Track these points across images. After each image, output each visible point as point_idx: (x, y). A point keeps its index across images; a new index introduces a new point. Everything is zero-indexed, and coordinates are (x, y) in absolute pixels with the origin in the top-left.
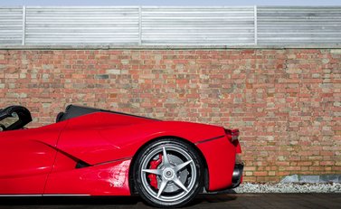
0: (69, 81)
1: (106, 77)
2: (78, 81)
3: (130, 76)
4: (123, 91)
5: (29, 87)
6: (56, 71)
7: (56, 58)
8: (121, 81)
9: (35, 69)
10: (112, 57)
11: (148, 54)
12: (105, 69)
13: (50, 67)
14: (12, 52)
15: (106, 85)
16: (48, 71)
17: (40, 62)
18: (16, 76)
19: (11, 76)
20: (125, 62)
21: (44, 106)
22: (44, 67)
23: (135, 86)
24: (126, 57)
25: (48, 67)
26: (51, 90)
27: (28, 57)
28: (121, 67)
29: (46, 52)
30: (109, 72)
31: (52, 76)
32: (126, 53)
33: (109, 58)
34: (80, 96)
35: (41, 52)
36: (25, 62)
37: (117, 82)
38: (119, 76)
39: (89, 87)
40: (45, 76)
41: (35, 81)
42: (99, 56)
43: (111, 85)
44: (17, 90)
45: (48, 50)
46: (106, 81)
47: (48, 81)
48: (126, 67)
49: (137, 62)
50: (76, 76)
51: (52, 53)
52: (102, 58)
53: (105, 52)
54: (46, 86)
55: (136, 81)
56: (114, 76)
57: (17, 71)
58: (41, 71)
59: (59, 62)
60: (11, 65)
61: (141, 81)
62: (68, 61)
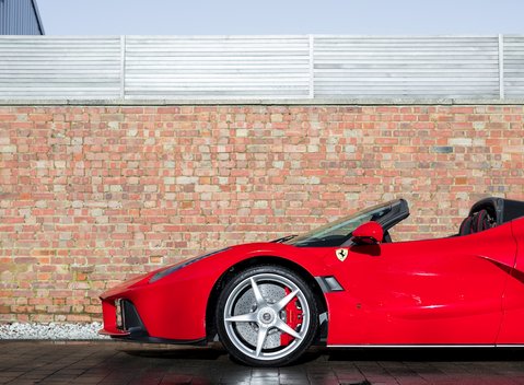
0: (387, 156)
1: (449, 150)
2: (403, 157)
3: (487, 150)
4: (476, 174)
5: (324, 165)
6: (366, 140)
7: (366, 120)
8: (473, 158)
9: (333, 138)
10: (459, 118)
11: (517, 113)
12: (446, 138)
13: (357, 133)
14: (294, 110)
15: (449, 163)
16: (353, 141)
17: (341, 126)
18: (302, 149)
19: (293, 149)
20: (479, 126)
21: (349, 197)
22: (347, 133)
23: (497, 165)
24: (481, 118)
25: (354, 134)
26: (359, 171)
27: (322, 118)
28: (472, 134)
29: (350, 110)
30: (453, 142)
31: (360, 149)
32: (481, 110)
33: (453, 119)
34: (407, 181)
35: (341, 110)
36: (315, 125)
37: (467, 158)
38: (470, 149)
39: (421, 166)
40: (350, 148)
41: (332, 156)
42: (436, 116)
43: (457, 165)
44: (304, 171)
45: (353, 107)
46: (449, 156)
47: (354, 156)
48: (481, 134)
49: (500, 125)
50: (400, 149)
51: (360, 111)
52: (441, 119)
53: (446, 109)
54: (352, 165)
55: (498, 157)
56: (461, 149)
57: (304, 141)
58: (343, 141)
59: (372, 126)
60: (293, 131)
61: (506, 157)
62: (386, 124)
